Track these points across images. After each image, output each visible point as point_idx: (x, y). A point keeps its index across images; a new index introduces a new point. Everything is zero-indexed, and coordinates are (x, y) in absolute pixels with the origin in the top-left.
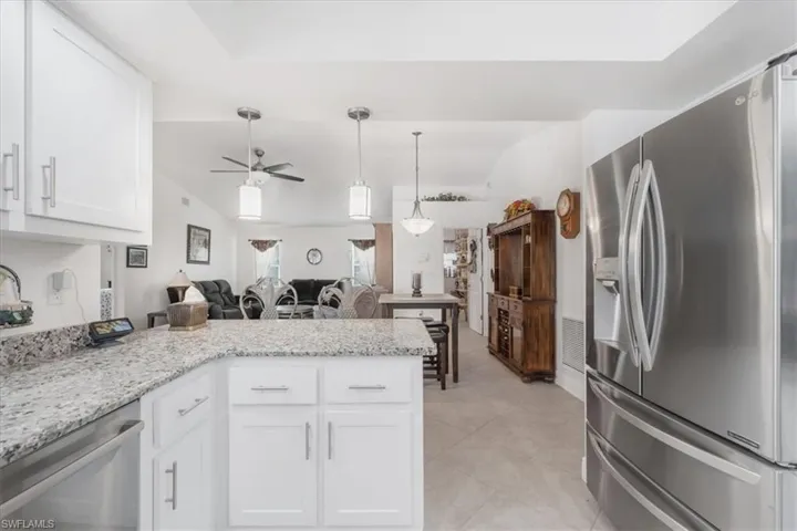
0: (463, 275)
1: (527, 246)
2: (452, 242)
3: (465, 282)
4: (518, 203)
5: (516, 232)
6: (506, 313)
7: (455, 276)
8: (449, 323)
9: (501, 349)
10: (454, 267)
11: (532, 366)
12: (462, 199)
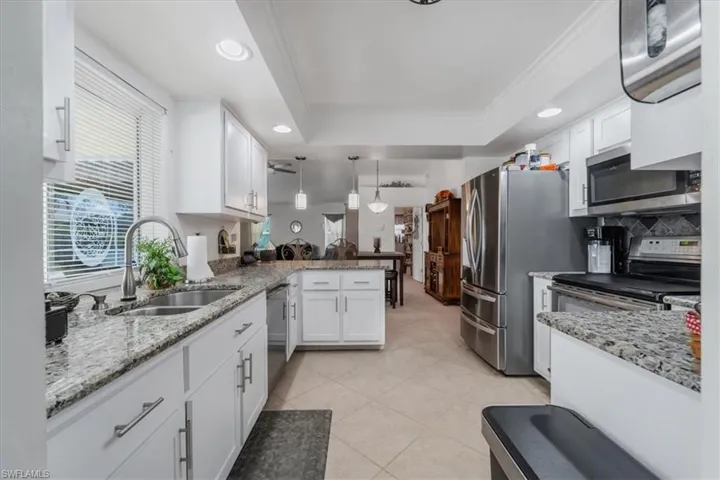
0: (409, 241)
1: (447, 220)
2: (402, 215)
3: (411, 246)
4: (443, 193)
5: (441, 212)
6: (435, 264)
7: (404, 241)
8: (398, 270)
9: (431, 288)
10: (402, 235)
11: (449, 295)
12: (408, 185)
